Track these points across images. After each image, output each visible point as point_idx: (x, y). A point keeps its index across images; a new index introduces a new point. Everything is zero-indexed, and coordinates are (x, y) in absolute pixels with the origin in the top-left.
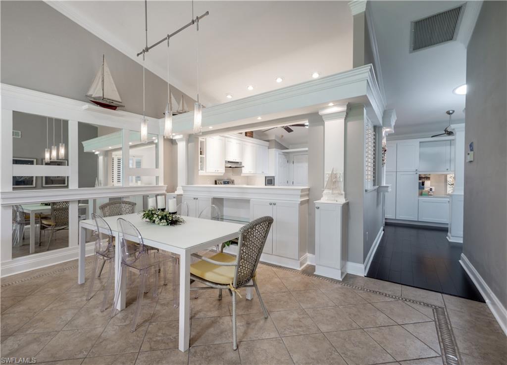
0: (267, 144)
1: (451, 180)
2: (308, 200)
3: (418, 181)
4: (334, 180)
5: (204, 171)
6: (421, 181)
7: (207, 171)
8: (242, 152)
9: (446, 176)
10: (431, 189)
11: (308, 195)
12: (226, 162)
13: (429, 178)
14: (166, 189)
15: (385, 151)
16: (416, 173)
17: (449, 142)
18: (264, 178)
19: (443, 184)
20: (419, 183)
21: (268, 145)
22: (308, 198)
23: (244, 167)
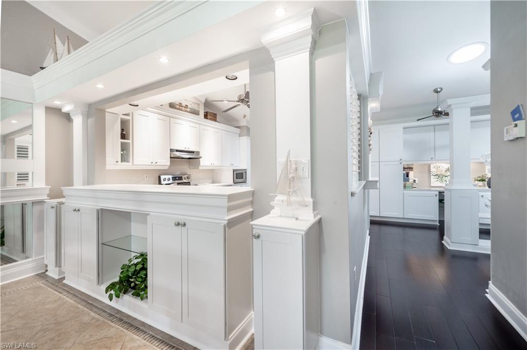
0: (238, 130)
1: (435, 170)
2: (252, 211)
3: (402, 173)
4: (290, 176)
5: (131, 163)
6: (405, 172)
7: (135, 163)
8: (199, 138)
9: (429, 166)
10: (415, 180)
11: (252, 203)
12: (172, 150)
13: (412, 168)
14: (48, 192)
15: (371, 133)
16: (401, 163)
17: (433, 127)
18: (232, 171)
19: (426, 175)
20: (404, 174)
21: (239, 133)
22: (251, 210)
23: (201, 157)
